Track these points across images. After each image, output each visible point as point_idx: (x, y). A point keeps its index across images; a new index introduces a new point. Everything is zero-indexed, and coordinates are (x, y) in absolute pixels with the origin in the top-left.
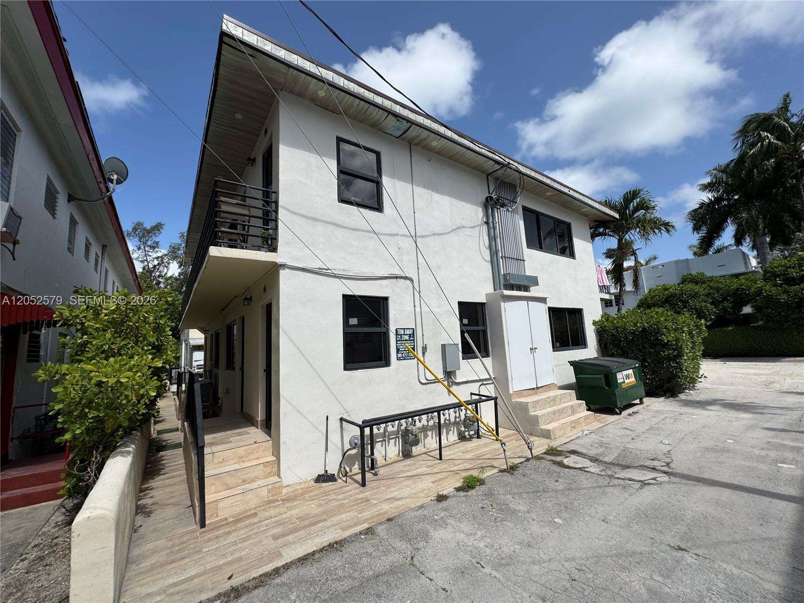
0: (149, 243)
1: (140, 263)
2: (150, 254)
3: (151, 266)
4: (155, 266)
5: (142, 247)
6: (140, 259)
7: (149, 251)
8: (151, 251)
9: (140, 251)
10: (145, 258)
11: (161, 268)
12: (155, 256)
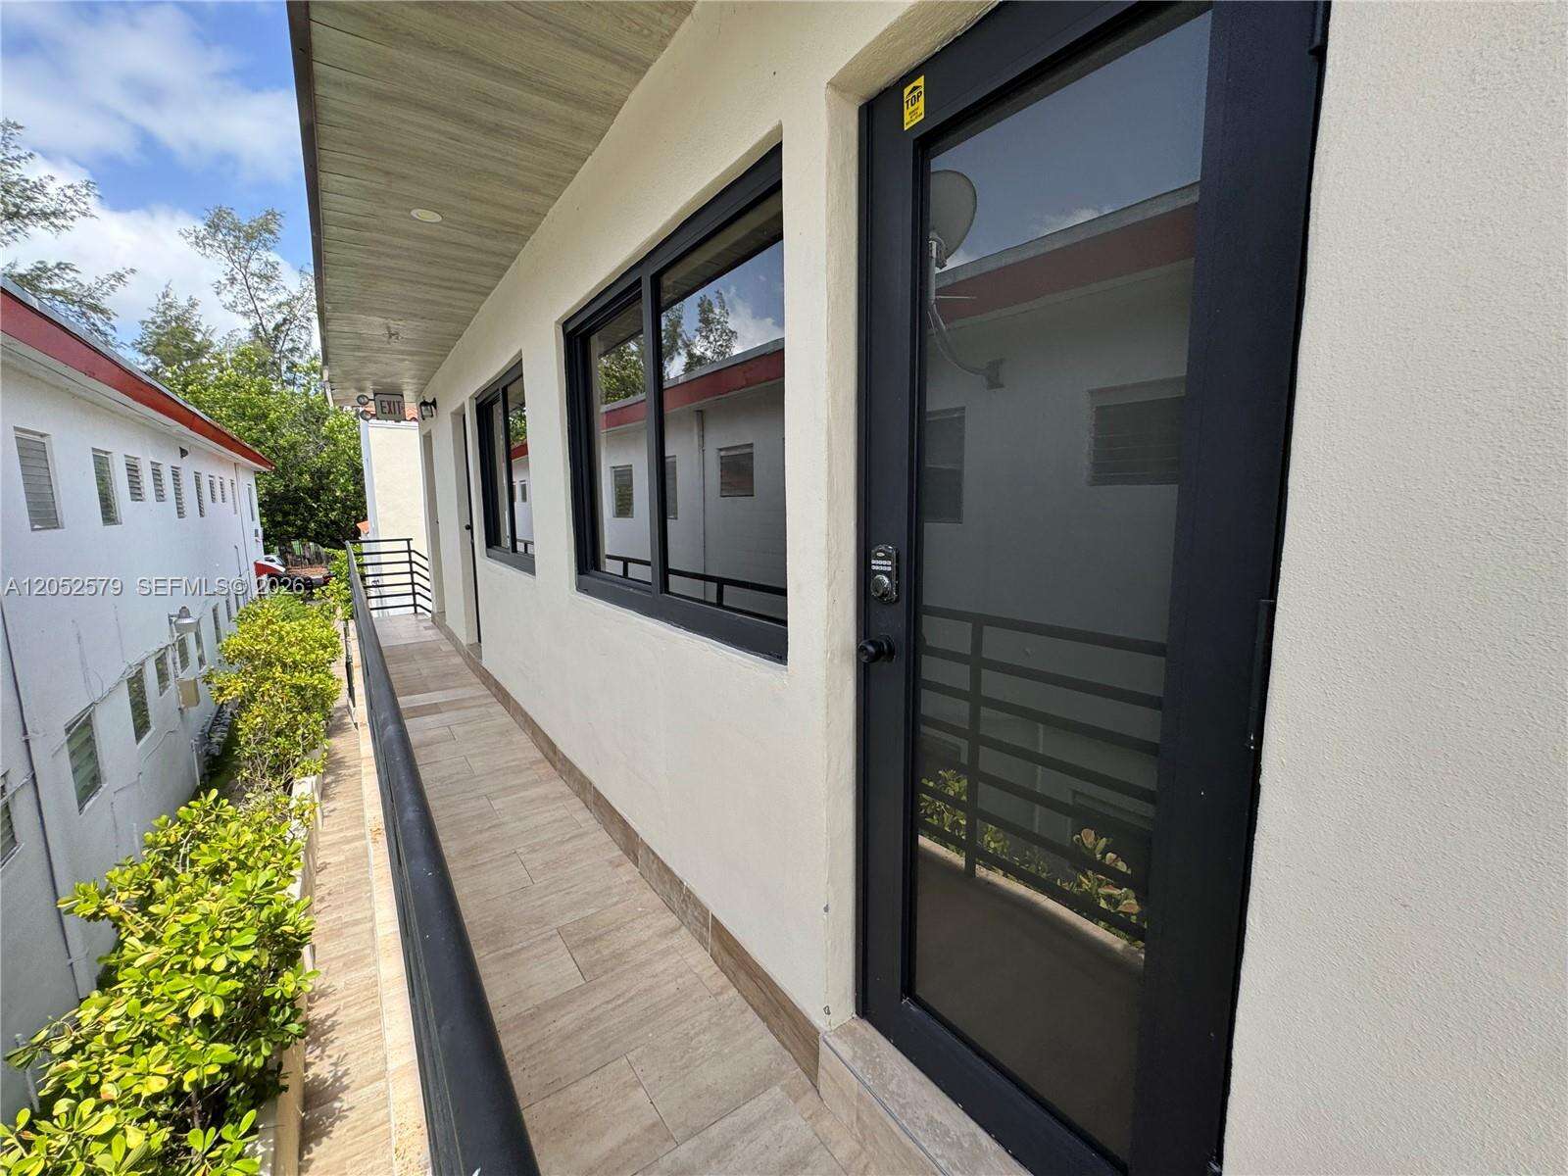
0: (254, 266)
1: (241, 317)
2: (262, 295)
3: (270, 326)
4: (277, 328)
5: (240, 277)
6: (240, 308)
7: (257, 289)
8: (263, 286)
9: (237, 288)
10: (252, 307)
11: (294, 334)
12: (273, 300)
